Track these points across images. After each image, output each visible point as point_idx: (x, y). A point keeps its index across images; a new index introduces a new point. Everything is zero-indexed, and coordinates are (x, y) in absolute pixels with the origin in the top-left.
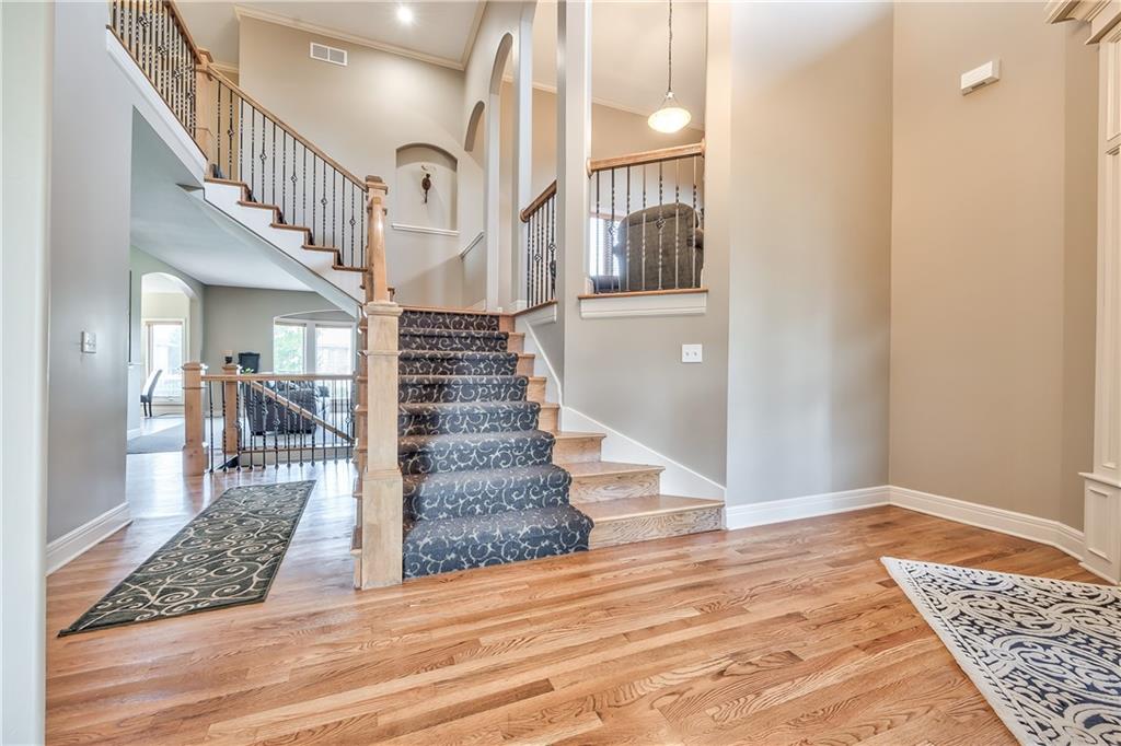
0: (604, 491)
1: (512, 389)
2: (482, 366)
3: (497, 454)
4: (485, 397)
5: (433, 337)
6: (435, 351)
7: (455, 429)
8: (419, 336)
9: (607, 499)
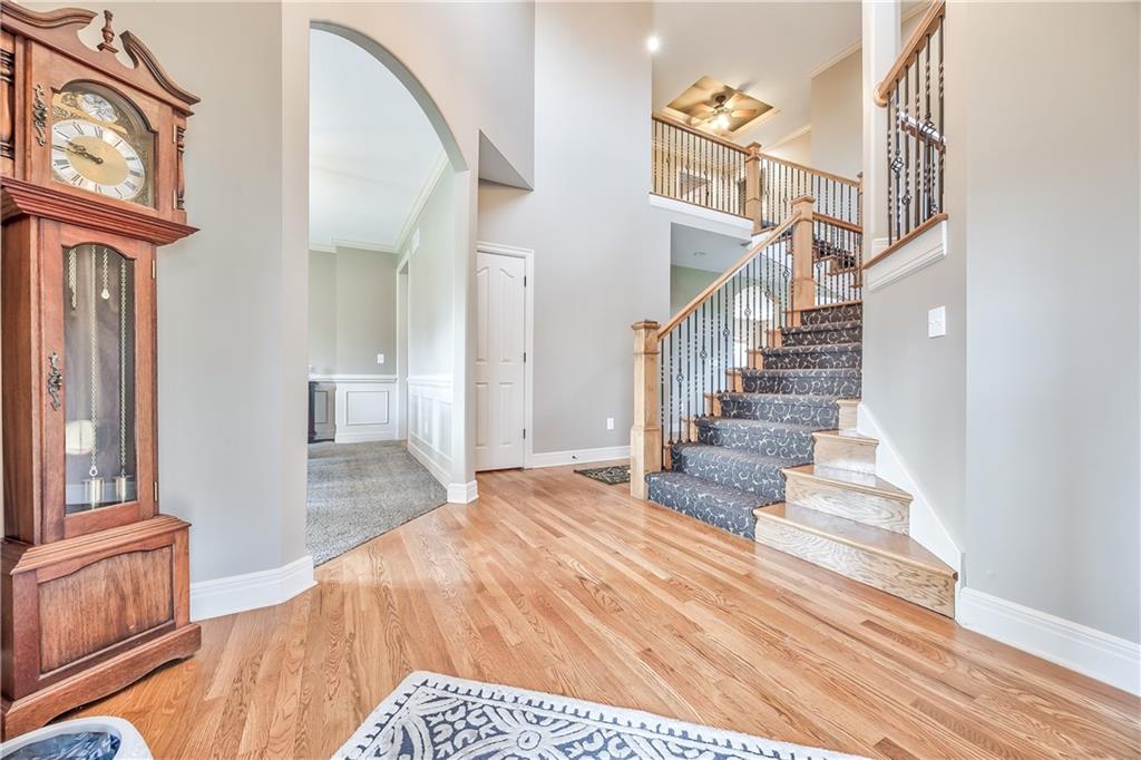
0: (823, 501)
1: (846, 383)
2: (844, 358)
3: (764, 441)
4: (817, 391)
5: (821, 332)
6: (824, 346)
7: (764, 417)
8: (809, 333)
9: (828, 512)
